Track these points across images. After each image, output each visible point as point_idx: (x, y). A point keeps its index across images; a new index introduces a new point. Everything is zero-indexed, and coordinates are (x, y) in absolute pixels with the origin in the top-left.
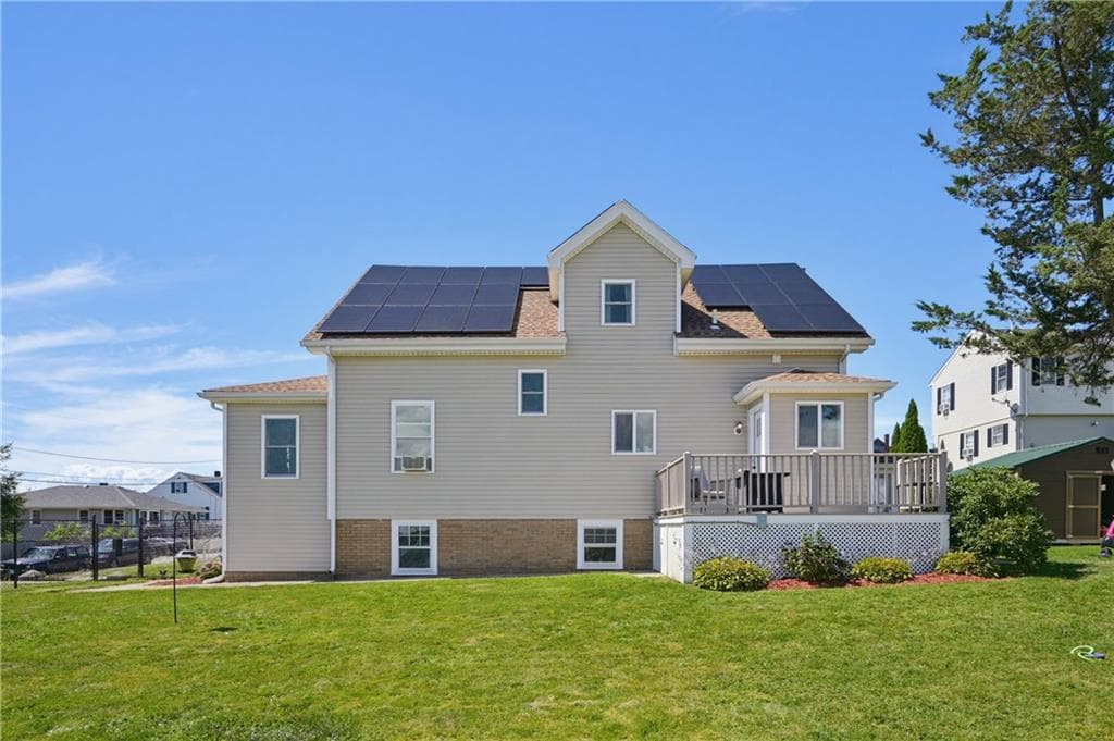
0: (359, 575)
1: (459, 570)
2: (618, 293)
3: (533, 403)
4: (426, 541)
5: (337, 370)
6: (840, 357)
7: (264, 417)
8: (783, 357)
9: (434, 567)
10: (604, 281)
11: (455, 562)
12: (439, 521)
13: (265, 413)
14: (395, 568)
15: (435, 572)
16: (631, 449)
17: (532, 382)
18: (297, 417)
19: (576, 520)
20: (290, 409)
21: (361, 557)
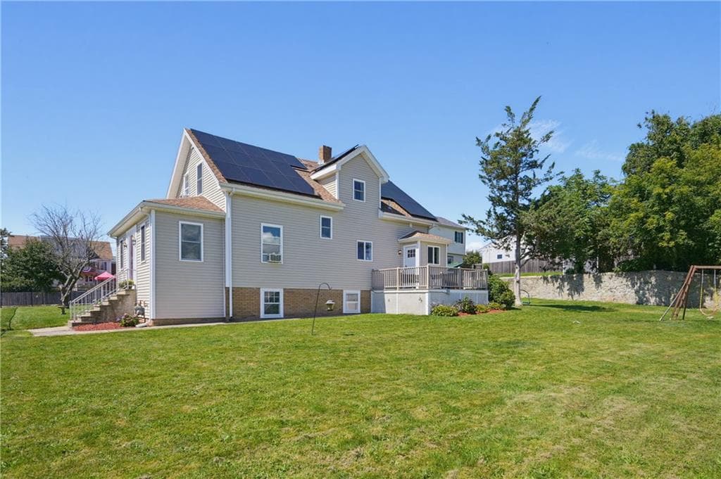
0: (244, 319)
1: (293, 315)
2: (358, 186)
3: (326, 233)
4: (277, 300)
5: (232, 201)
6: (428, 228)
7: (180, 222)
8: (413, 225)
9: (282, 314)
10: (354, 180)
11: (291, 310)
12: (284, 289)
13: (181, 220)
14: (262, 315)
15: (282, 316)
16: (363, 259)
17: (326, 222)
18: (202, 225)
19: (342, 291)
20: (198, 220)
21: (245, 309)
